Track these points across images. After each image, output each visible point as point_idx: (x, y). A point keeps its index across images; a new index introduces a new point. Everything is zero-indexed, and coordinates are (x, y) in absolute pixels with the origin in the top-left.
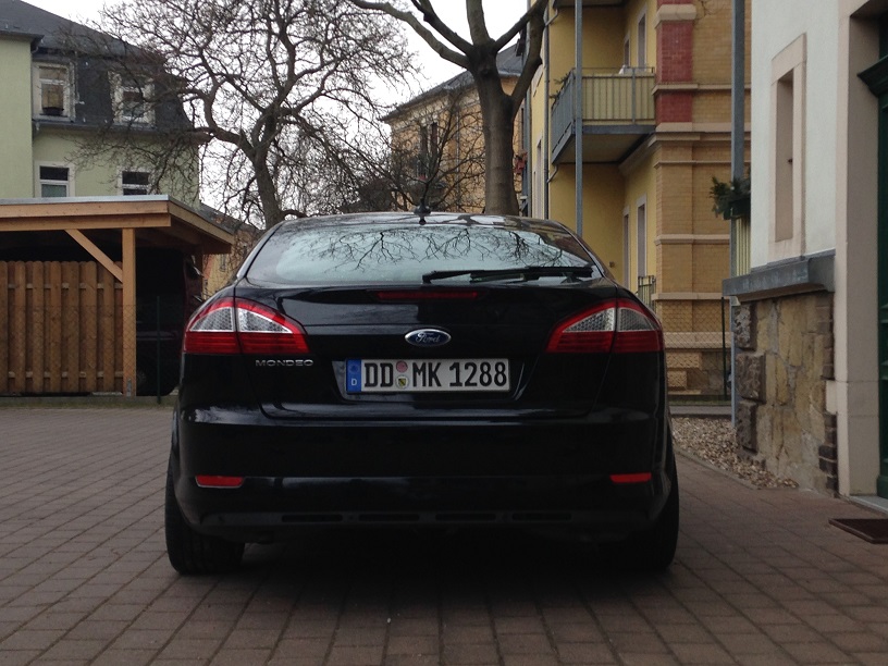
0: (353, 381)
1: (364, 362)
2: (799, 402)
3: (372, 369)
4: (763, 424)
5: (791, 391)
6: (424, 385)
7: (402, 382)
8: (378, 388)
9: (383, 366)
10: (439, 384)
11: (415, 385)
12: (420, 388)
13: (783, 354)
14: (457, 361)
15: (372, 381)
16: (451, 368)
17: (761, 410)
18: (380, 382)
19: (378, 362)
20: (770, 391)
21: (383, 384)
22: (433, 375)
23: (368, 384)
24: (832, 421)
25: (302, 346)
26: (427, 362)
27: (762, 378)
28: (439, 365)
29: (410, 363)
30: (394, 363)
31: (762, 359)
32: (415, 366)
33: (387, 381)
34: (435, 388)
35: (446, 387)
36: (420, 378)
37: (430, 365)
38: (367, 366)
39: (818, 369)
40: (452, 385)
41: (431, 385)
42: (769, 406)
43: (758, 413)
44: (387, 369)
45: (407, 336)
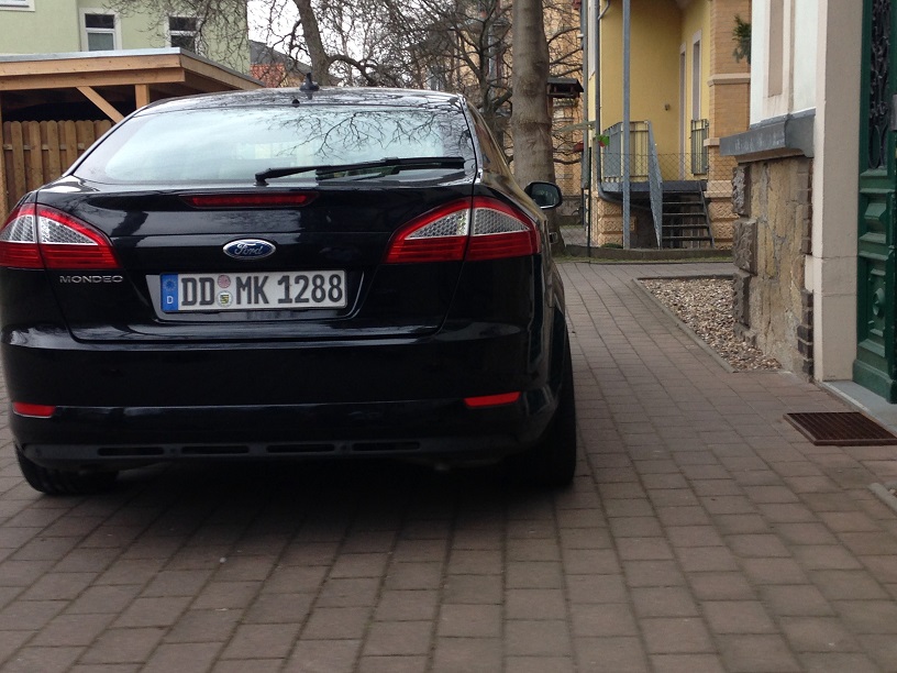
0: (169, 300)
1: (181, 277)
2: (783, 276)
3: (190, 285)
4: (755, 297)
5: (777, 263)
6: (249, 302)
7: (224, 299)
8: (197, 307)
9: (203, 281)
10: (266, 301)
11: (239, 302)
12: (244, 305)
13: (771, 223)
14: (286, 274)
15: (190, 299)
16: (280, 283)
17: (753, 282)
18: (199, 299)
19: (197, 277)
20: (761, 263)
21: (203, 303)
22: (259, 290)
23: (186, 303)
24: (809, 300)
25: (109, 259)
26: (253, 275)
27: (753, 248)
28: (266, 278)
29: (233, 277)
30: (215, 277)
31: (754, 226)
32: (239, 279)
33: (208, 298)
34: (262, 305)
35: (274, 304)
36: (244, 295)
37: (256, 279)
38: (185, 281)
39: (797, 244)
40: (281, 301)
41: (257, 302)
42: (759, 278)
43: (751, 285)
44: (208, 285)
45: (225, 248)
